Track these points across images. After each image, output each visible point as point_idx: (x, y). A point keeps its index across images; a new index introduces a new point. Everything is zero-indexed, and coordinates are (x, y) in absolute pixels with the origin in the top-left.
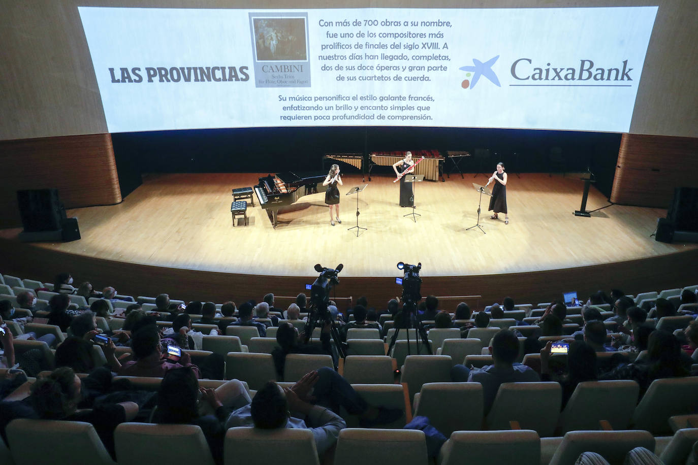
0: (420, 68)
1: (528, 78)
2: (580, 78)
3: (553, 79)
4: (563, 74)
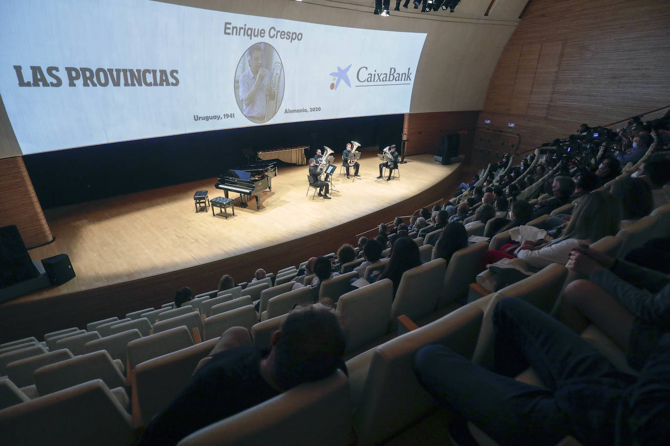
1: (365, 81)
3: (377, 81)
4: (381, 78)
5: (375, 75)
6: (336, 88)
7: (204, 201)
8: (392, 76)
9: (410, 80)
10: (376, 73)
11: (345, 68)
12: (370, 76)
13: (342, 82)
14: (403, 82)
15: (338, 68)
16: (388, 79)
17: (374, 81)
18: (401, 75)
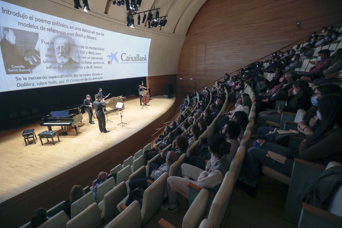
1: (125, 60)
2: (137, 60)
3: (131, 61)
4: (133, 59)
5: (130, 57)
6: (111, 64)
7: (32, 136)
8: (138, 58)
9: (146, 60)
10: (130, 56)
11: (115, 53)
12: (127, 58)
13: (114, 60)
14: (143, 61)
15: (111, 53)
16: (136, 60)
17: (130, 60)
18: (142, 58)
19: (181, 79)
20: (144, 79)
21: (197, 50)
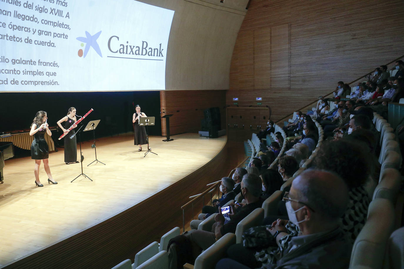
0: (48, 33)
1: (117, 52)
2: (142, 54)
3: (130, 54)
4: (134, 50)
5: (127, 46)
6: (84, 57)
8: (144, 50)
9: (162, 56)
10: (129, 44)
11: (94, 35)
12: (122, 47)
13: (92, 49)
14: (155, 57)
15: (86, 32)
16: (140, 53)
17: (127, 53)
18: (153, 50)
19: (237, 99)
20: (155, 95)
21: (271, 36)
